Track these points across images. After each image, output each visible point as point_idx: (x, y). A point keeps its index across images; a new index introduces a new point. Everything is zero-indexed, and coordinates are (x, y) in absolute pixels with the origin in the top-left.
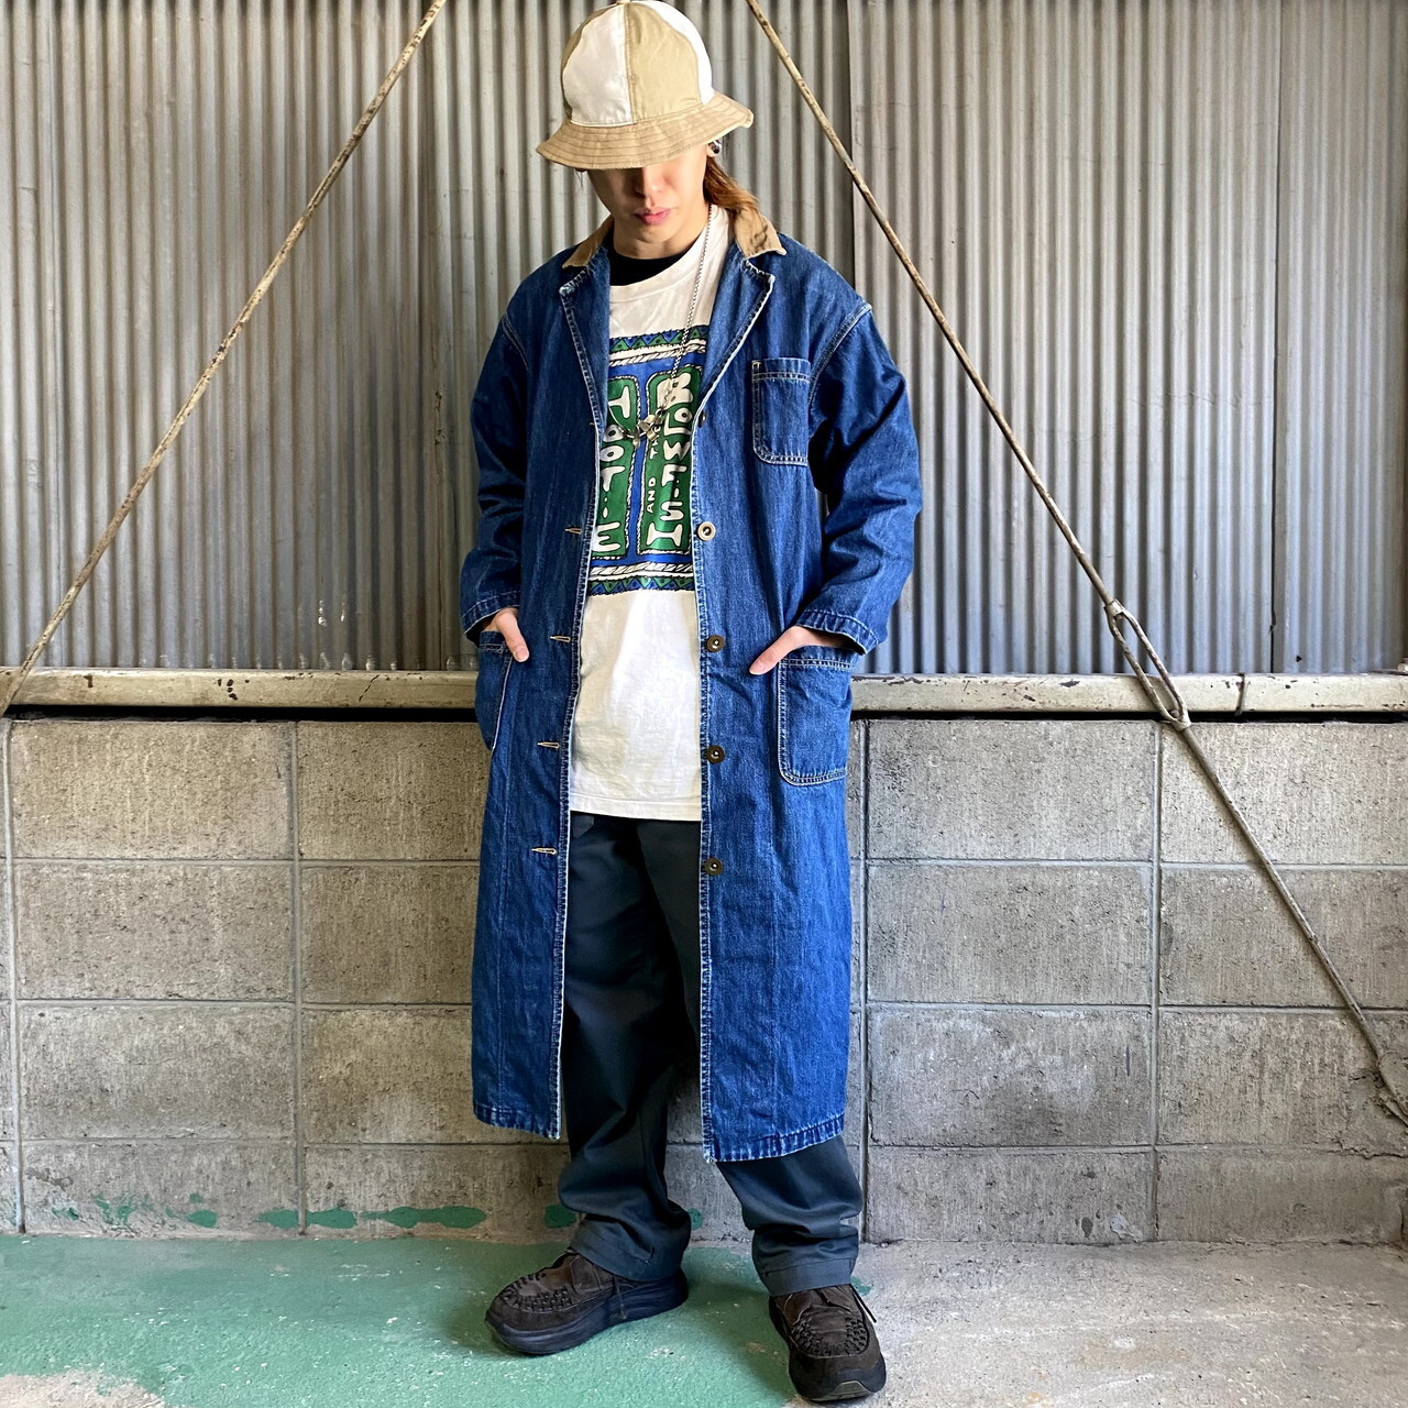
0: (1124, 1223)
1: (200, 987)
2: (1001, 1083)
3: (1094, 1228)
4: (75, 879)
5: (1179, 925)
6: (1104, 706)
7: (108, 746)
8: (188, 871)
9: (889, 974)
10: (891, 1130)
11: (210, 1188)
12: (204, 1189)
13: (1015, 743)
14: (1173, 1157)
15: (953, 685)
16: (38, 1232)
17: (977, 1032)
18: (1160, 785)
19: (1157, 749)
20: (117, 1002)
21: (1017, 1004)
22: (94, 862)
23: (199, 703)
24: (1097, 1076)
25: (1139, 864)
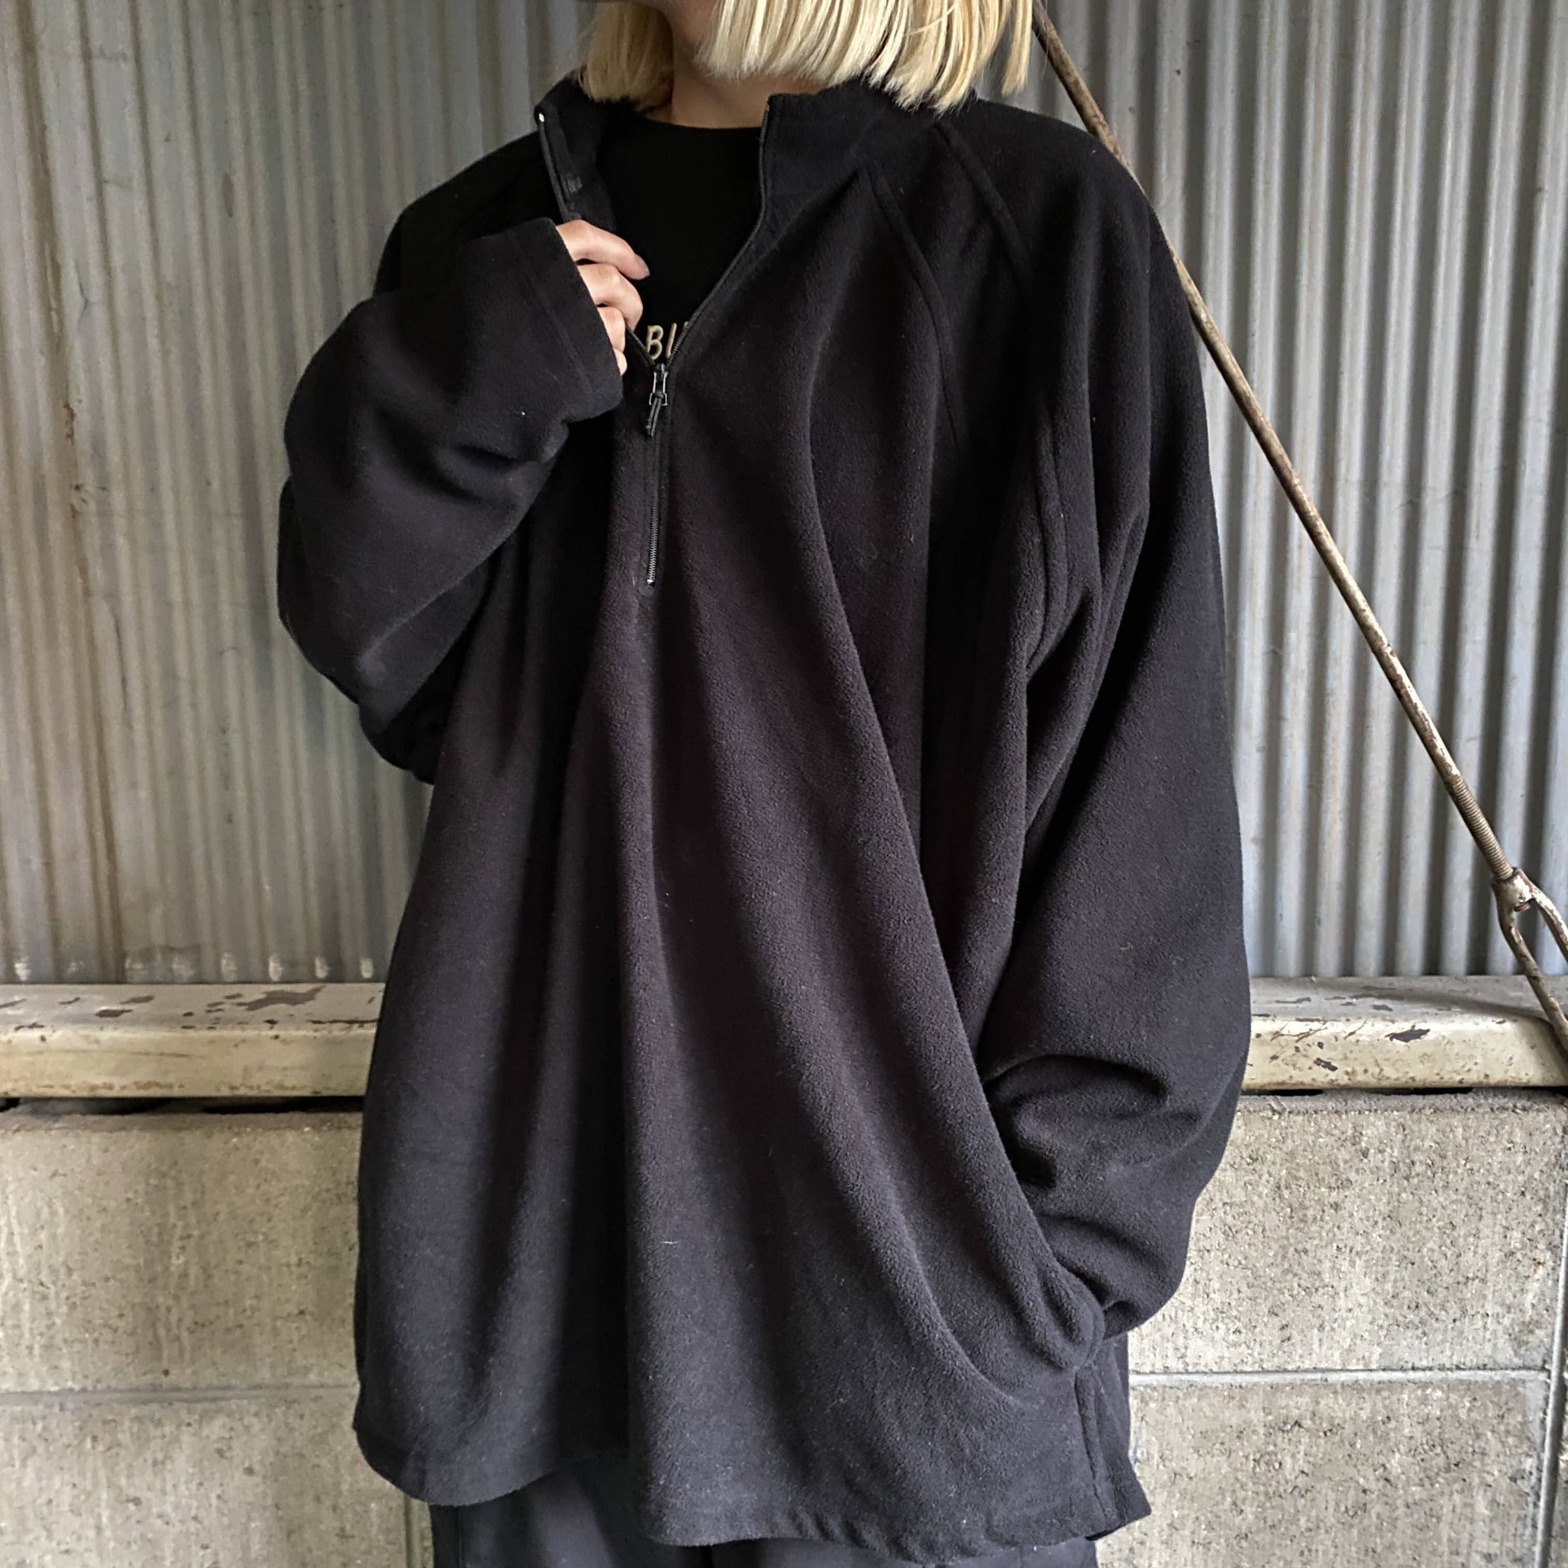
25: (1523, 1374)
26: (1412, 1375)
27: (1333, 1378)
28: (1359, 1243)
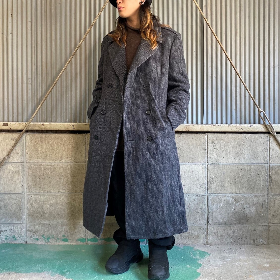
0: (262, 240)
1: (66, 190)
2: (236, 211)
3: (256, 242)
4: (39, 167)
5: (273, 177)
6: (258, 131)
7: (47, 139)
8: (63, 165)
9: (212, 187)
10: (212, 221)
11: (67, 233)
12: (66, 234)
13: (239, 139)
14: (272, 226)
15: (226, 126)
16: (30, 243)
17: (231, 200)
18: (269, 147)
19: (269, 140)
20: (48, 193)
21: (239, 194)
22: (43, 163)
23: (66, 130)
24: (256, 209)
25: (265, 164)
26: (253, 164)
28: (247, 148)
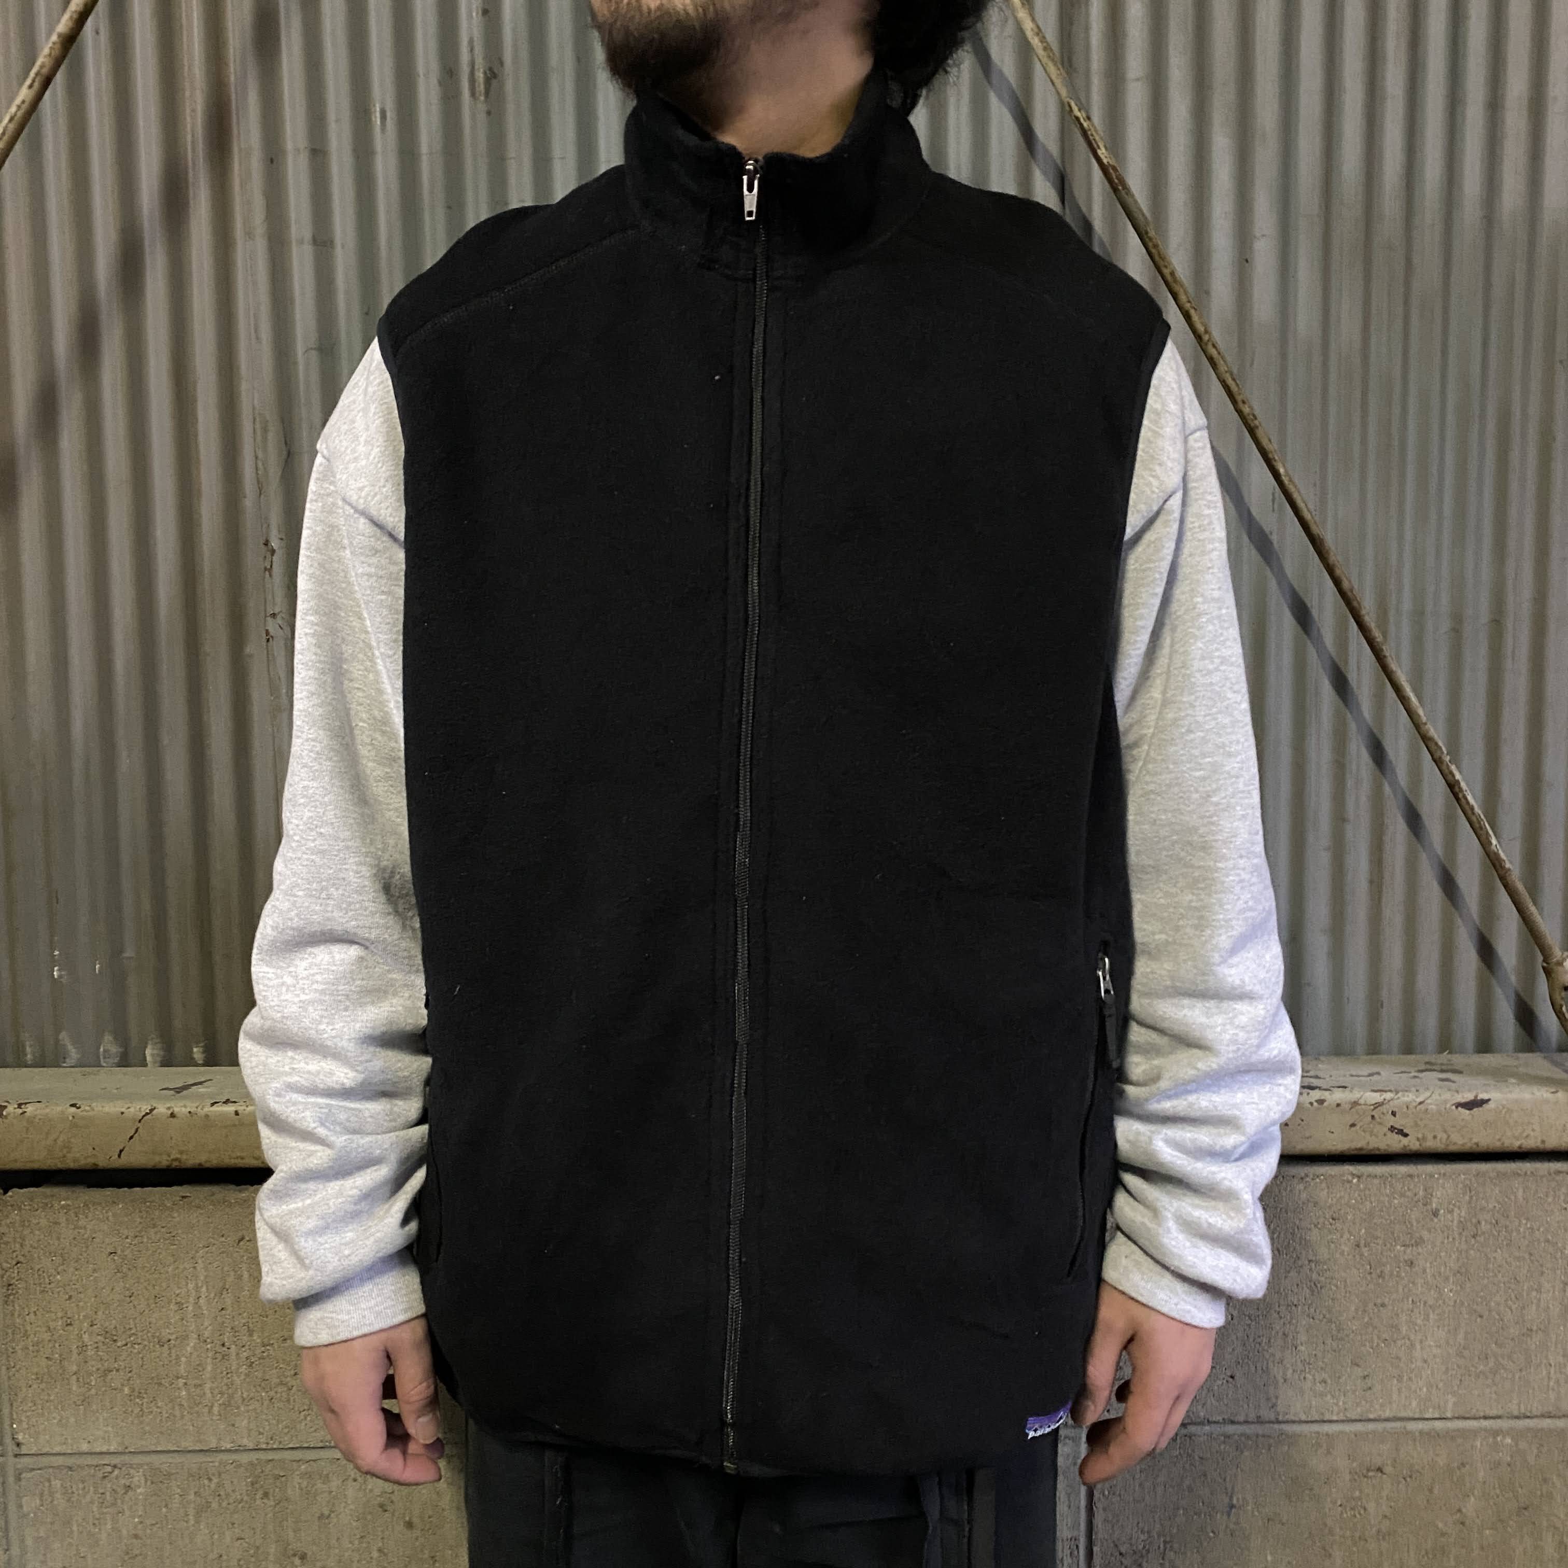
26: (1484, 1423)
27: (1412, 1426)
28: (1432, 1297)
